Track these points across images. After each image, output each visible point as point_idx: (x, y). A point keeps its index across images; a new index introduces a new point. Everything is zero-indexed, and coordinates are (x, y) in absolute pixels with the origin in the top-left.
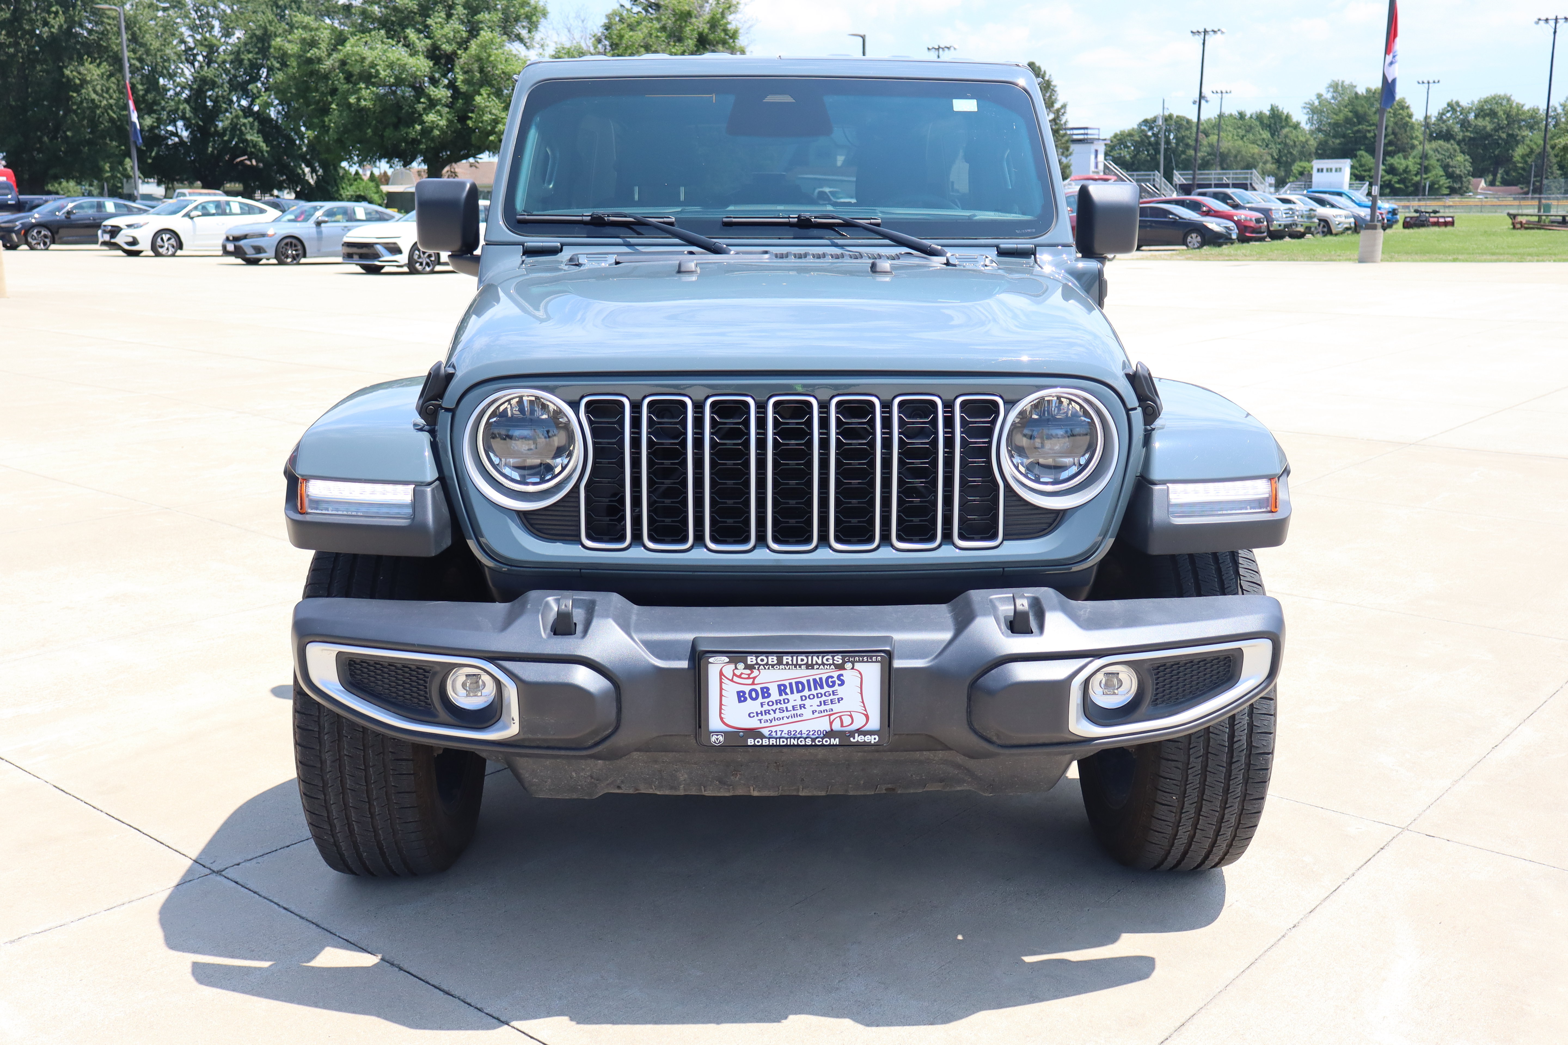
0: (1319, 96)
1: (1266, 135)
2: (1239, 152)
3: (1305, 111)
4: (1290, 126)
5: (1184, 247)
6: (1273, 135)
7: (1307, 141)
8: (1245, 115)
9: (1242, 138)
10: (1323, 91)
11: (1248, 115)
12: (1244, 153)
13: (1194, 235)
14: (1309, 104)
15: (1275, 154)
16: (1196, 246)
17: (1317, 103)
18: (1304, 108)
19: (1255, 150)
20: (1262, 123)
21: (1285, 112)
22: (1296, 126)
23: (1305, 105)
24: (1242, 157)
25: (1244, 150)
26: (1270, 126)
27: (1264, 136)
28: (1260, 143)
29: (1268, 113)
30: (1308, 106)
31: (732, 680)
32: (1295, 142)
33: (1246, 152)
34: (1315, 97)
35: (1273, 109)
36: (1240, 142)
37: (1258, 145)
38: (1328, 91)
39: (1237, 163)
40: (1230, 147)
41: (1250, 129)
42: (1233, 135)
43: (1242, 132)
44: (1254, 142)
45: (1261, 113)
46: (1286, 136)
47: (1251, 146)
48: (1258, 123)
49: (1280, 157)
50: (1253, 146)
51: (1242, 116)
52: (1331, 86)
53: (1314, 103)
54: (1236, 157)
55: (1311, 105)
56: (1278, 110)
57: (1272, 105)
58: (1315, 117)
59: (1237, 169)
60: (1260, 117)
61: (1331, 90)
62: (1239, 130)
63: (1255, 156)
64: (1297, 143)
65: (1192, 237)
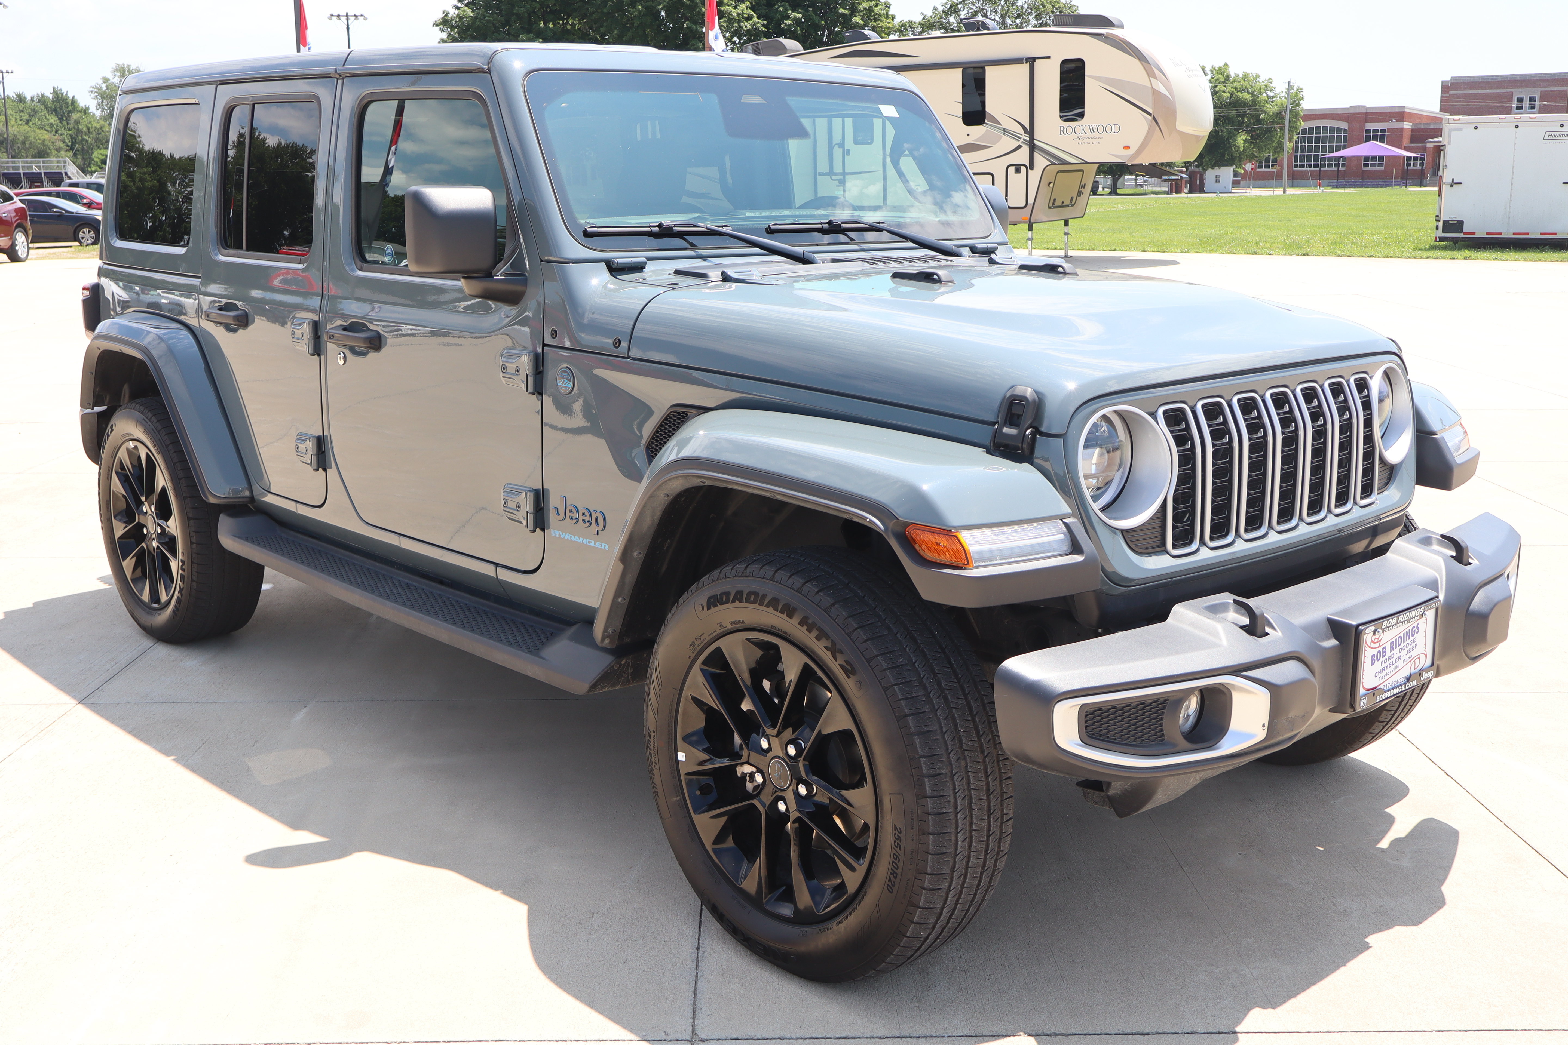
0: (106, 80)
1: (53, 119)
2: (27, 138)
3: (93, 95)
4: (78, 111)
5: (77, 243)
6: (61, 120)
7: (101, 128)
8: (25, 98)
9: (27, 122)
10: (110, 76)
11: (29, 98)
12: (32, 139)
13: (86, 230)
14: (96, 88)
15: (67, 141)
16: (89, 242)
17: (104, 87)
18: (92, 92)
19: (46, 136)
20: (46, 107)
21: (70, 96)
22: (85, 111)
23: (91, 89)
24: (31, 143)
25: (31, 135)
26: (55, 110)
27: (52, 121)
28: (47, 128)
29: (51, 96)
30: (95, 90)
31: (1370, 647)
32: (89, 129)
33: (34, 138)
34: (101, 81)
35: (55, 92)
36: (26, 127)
37: (46, 130)
38: (115, 75)
39: (27, 150)
40: (15, 133)
41: (34, 113)
42: (16, 119)
43: (26, 117)
44: (41, 128)
45: (43, 95)
46: (77, 122)
47: (38, 131)
48: (43, 107)
49: (73, 144)
50: (42, 131)
51: (21, 99)
52: (116, 70)
53: (101, 87)
54: (24, 143)
55: (99, 89)
56: (62, 94)
57: (54, 88)
58: (105, 103)
59: (27, 157)
60: (42, 100)
61: (118, 74)
62: (22, 114)
63: (46, 143)
64: (91, 130)
65: (84, 233)
